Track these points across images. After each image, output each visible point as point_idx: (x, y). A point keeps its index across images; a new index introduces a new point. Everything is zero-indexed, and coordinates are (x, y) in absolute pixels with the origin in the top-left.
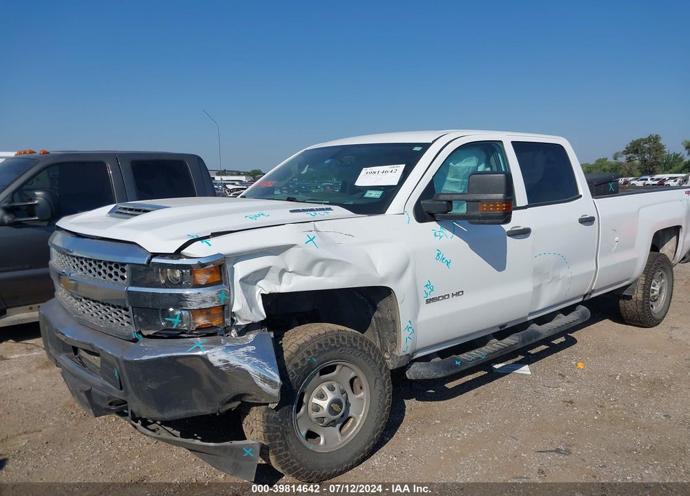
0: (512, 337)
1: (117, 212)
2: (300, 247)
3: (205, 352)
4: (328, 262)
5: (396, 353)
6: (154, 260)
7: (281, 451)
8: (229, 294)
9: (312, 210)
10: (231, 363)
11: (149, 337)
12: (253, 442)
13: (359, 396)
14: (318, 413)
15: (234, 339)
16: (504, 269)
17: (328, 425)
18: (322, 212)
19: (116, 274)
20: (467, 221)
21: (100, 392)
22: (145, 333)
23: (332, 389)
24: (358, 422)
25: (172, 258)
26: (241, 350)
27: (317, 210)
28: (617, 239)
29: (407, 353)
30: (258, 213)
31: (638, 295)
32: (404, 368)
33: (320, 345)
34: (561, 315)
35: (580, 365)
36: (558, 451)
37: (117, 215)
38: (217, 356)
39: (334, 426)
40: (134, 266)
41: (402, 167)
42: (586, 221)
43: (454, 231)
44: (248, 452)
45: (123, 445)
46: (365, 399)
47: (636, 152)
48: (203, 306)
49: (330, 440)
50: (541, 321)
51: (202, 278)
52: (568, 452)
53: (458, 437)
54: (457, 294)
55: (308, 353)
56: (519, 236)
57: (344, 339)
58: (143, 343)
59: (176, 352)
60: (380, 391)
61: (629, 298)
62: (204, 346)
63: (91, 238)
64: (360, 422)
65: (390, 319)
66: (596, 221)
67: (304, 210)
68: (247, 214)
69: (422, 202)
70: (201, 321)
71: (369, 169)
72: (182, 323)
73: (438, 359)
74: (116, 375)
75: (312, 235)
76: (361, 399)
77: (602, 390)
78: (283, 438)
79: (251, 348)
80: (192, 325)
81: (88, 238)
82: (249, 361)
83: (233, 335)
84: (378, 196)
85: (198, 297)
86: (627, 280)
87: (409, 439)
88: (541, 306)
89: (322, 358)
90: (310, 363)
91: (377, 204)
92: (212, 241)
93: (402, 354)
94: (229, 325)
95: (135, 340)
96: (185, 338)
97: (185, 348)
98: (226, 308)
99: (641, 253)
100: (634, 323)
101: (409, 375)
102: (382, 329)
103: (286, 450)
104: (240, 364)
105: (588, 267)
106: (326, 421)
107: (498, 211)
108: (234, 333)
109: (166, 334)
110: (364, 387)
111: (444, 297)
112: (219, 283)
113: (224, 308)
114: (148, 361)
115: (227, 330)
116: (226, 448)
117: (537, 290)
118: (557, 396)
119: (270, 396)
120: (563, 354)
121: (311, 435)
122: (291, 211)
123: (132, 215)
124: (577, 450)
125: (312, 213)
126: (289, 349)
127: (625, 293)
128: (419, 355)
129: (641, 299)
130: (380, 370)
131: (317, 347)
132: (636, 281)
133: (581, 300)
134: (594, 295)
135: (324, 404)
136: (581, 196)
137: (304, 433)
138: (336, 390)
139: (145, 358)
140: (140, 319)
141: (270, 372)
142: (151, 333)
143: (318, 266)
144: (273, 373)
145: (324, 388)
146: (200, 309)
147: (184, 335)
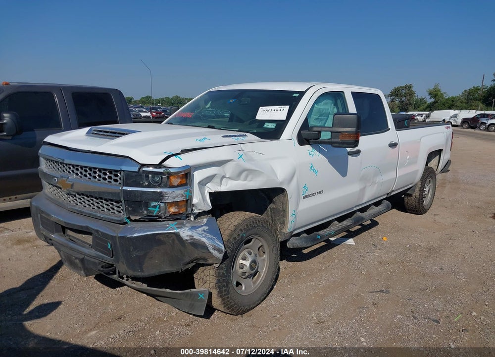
0: (347, 220)
1: (93, 133)
2: (235, 161)
3: (178, 230)
4: (250, 171)
5: (284, 231)
6: (145, 169)
7: (225, 295)
8: (191, 192)
9: (235, 136)
10: (194, 237)
11: (136, 221)
12: (204, 289)
13: (263, 258)
14: (243, 270)
15: (193, 221)
16: (346, 176)
17: (247, 277)
18: (241, 138)
19: (110, 178)
20: (330, 145)
21: (92, 259)
22: (133, 218)
23: (250, 254)
24: (262, 275)
25: (156, 168)
26: (200, 229)
27: (238, 136)
28: (408, 157)
29: (290, 231)
30: (202, 137)
31: (416, 194)
32: (286, 241)
33: (247, 225)
34: (373, 206)
35: (385, 239)
36: (381, 291)
37: (93, 135)
38: (185, 233)
39: (250, 278)
40: (128, 172)
41: (288, 107)
42: (393, 145)
43: (320, 151)
44: (201, 296)
45: (98, 296)
46: (266, 260)
47: (397, 95)
48: (175, 200)
49: (248, 288)
50: (363, 210)
51: (175, 181)
52: (388, 292)
53: (320, 284)
54: (320, 193)
55: (241, 230)
56: (354, 155)
57: (259, 221)
58: (130, 225)
59: (157, 231)
60: (275, 254)
61: (411, 195)
62: (176, 226)
63: (82, 152)
64: (264, 275)
65: (281, 209)
66: (398, 146)
67: (230, 136)
68: (197, 138)
69: (302, 132)
70: (173, 210)
71: (264, 108)
72: (160, 212)
73: (305, 235)
74: (109, 247)
75: (241, 153)
76: (264, 260)
77: (400, 254)
78: (227, 286)
79: (206, 228)
80: (167, 213)
81: (79, 151)
82: (206, 236)
83: (192, 219)
84: (274, 127)
85: (173, 194)
86: (411, 184)
87: (289, 286)
88: (364, 201)
89: (248, 234)
90: (242, 237)
91: (274, 132)
92: (182, 156)
93: (288, 231)
94: (190, 212)
95: (126, 223)
96: (161, 221)
97: (165, 228)
98: (189, 201)
99: (420, 167)
100: (412, 212)
101: (289, 245)
102: (275, 216)
103: (228, 294)
104: (200, 238)
105: (392, 175)
106: (247, 274)
107: (352, 140)
108: (192, 218)
109: (147, 219)
110: (266, 253)
111: (313, 194)
112: (186, 184)
113: (188, 202)
114: (137, 237)
115: (188, 216)
116: (187, 293)
117: (363, 190)
118: (375, 258)
119: (217, 259)
120: (373, 231)
121: (238, 284)
122: (223, 137)
123: (116, 137)
124: (393, 290)
125: (236, 138)
126: (229, 228)
127: (409, 192)
128: (296, 232)
129: (418, 197)
130: (276, 241)
131: (246, 227)
132: (416, 185)
133: (385, 197)
134: (393, 194)
135: (247, 263)
136: (390, 129)
137: (235, 283)
138: (253, 254)
139: (136, 235)
140: (130, 209)
141: (218, 243)
142: (138, 218)
143: (244, 174)
144: (220, 244)
145: (245, 252)
146: (174, 202)
147: (160, 219)
